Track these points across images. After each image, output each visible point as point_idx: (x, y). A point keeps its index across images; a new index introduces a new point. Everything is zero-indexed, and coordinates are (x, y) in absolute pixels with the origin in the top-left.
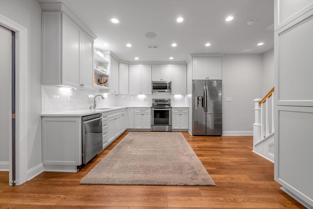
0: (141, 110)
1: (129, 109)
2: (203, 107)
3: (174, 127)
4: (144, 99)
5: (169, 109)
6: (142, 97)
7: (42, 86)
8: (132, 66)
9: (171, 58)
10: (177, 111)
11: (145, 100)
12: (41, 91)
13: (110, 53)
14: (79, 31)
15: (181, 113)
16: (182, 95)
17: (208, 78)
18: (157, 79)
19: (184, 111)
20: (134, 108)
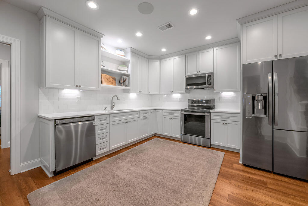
0: (169, 113)
1: (157, 111)
2: (265, 113)
3: (214, 142)
4: (179, 99)
5: (206, 114)
6: (177, 96)
7: (39, 89)
8: (163, 60)
9: (208, 38)
10: (219, 118)
11: (181, 100)
12: (39, 94)
13: (131, 49)
14: (75, 31)
15: (226, 122)
16: (234, 92)
17: (280, 55)
18: (193, 72)
19: (231, 119)
20: (162, 110)
